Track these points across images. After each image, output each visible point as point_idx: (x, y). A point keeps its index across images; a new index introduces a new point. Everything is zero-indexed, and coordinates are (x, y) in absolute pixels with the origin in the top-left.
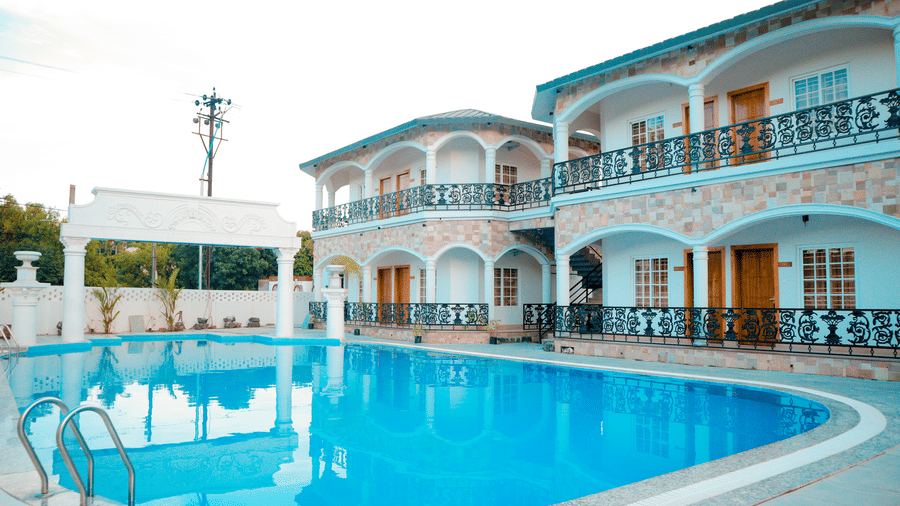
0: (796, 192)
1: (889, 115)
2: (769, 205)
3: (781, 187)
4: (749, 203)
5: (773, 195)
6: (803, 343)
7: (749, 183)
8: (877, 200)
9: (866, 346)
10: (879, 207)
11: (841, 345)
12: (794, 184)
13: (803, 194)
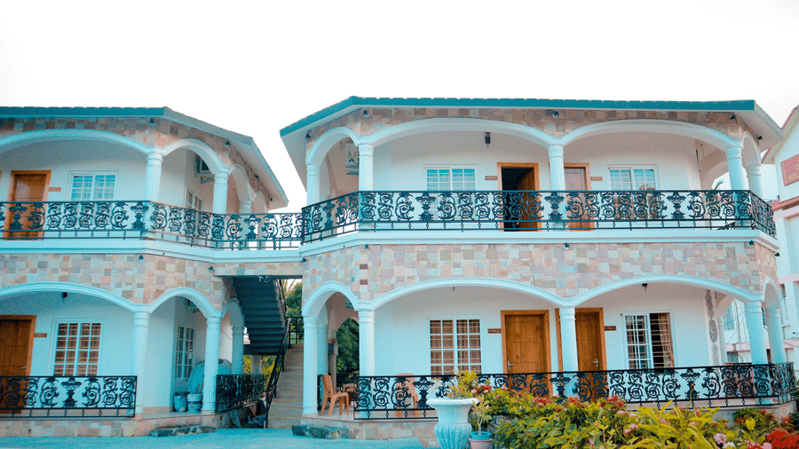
0: (55, 271)
1: (135, 220)
2: (29, 280)
3: (42, 265)
4: (10, 276)
5: (34, 271)
6: (42, 408)
7: (13, 257)
8: (118, 285)
9: (96, 408)
10: (119, 291)
11: (76, 408)
12: (54, 263)
13: (61, 273)
